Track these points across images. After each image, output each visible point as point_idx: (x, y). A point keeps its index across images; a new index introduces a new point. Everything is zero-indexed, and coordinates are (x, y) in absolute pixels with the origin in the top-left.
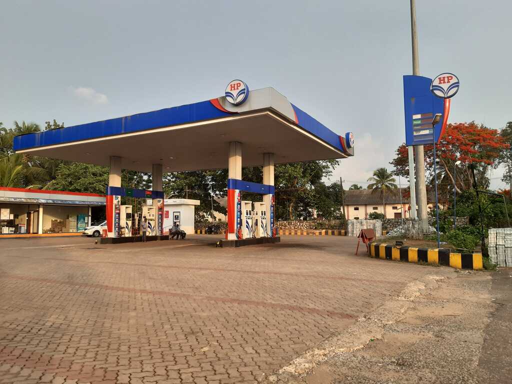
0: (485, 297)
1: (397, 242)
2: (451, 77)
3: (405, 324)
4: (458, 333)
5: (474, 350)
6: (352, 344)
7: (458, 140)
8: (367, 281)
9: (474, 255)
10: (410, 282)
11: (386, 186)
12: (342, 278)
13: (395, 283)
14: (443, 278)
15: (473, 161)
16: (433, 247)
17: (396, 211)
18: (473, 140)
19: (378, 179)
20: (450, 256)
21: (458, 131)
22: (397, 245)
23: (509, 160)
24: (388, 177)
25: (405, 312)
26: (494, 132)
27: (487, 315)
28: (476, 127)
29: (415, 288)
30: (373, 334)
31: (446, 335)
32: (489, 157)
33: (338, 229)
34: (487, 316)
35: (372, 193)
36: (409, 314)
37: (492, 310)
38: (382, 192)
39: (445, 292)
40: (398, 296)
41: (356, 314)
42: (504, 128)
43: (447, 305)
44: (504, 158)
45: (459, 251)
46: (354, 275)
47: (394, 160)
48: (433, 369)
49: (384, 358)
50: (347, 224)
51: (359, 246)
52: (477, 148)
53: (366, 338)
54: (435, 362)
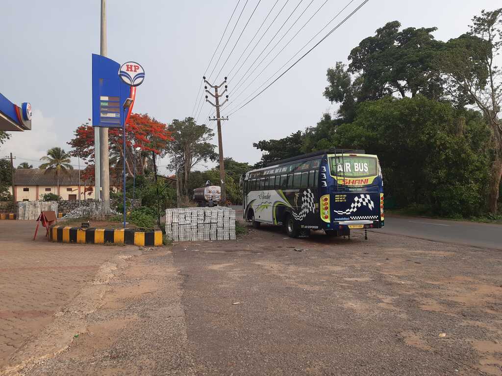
0: (171, 271)
1: (82, 224)
2: (137, 66)
3: (108, 310)
4: (160, 309)
5: (180, 324)
6: (54, 347)
7: (134, 128)
8: (55, 268)
9: (156, 233)
10: (102, 264)
11: (62, 166)
12: (23, 269)
13: (87, 267)
14: (130, 256)
15: (146, 149)
16: (119, 227)
17: (70, 193)
18: (146, 130)
19: (52, 158)
20: (135, 235)
21: (134, 121)
22: (82, 227)
23: (173, 151)
24: (64, 157)
25: (104, 297)
26: (163, 126)
27: (179, 287)
28: (149, 119)
29: (108, 270)
30: (76, 329)
31: (151, 314)
32: (158, 147)
33: (6, 212)
34: (179, 289)
35: (45, 173)
36: (109, 299)
37: (181, 282)
38: (57, 173)
39: (136, 270)
40: (93, 280)
41: (51, 309)
42: (171, 124)
43: (142, 283)
44: (169, 149)
45: (142, 230)
46: (37, 263)
47: (72, 140)
48: (149, 353)
49: (95, 355)
50: (17, 207)
51: (38, 231)
52: (149, 137)
53: (69, 336)
54: (149, 345)
